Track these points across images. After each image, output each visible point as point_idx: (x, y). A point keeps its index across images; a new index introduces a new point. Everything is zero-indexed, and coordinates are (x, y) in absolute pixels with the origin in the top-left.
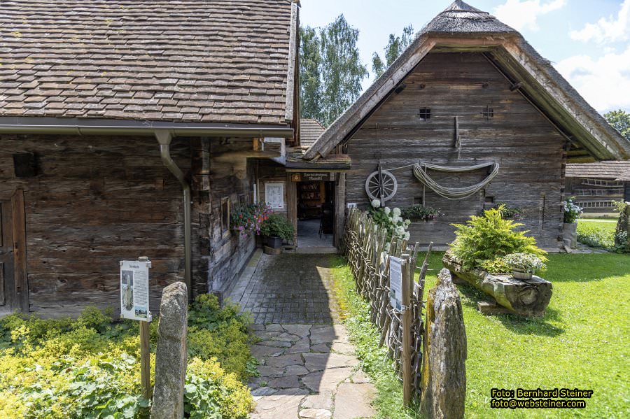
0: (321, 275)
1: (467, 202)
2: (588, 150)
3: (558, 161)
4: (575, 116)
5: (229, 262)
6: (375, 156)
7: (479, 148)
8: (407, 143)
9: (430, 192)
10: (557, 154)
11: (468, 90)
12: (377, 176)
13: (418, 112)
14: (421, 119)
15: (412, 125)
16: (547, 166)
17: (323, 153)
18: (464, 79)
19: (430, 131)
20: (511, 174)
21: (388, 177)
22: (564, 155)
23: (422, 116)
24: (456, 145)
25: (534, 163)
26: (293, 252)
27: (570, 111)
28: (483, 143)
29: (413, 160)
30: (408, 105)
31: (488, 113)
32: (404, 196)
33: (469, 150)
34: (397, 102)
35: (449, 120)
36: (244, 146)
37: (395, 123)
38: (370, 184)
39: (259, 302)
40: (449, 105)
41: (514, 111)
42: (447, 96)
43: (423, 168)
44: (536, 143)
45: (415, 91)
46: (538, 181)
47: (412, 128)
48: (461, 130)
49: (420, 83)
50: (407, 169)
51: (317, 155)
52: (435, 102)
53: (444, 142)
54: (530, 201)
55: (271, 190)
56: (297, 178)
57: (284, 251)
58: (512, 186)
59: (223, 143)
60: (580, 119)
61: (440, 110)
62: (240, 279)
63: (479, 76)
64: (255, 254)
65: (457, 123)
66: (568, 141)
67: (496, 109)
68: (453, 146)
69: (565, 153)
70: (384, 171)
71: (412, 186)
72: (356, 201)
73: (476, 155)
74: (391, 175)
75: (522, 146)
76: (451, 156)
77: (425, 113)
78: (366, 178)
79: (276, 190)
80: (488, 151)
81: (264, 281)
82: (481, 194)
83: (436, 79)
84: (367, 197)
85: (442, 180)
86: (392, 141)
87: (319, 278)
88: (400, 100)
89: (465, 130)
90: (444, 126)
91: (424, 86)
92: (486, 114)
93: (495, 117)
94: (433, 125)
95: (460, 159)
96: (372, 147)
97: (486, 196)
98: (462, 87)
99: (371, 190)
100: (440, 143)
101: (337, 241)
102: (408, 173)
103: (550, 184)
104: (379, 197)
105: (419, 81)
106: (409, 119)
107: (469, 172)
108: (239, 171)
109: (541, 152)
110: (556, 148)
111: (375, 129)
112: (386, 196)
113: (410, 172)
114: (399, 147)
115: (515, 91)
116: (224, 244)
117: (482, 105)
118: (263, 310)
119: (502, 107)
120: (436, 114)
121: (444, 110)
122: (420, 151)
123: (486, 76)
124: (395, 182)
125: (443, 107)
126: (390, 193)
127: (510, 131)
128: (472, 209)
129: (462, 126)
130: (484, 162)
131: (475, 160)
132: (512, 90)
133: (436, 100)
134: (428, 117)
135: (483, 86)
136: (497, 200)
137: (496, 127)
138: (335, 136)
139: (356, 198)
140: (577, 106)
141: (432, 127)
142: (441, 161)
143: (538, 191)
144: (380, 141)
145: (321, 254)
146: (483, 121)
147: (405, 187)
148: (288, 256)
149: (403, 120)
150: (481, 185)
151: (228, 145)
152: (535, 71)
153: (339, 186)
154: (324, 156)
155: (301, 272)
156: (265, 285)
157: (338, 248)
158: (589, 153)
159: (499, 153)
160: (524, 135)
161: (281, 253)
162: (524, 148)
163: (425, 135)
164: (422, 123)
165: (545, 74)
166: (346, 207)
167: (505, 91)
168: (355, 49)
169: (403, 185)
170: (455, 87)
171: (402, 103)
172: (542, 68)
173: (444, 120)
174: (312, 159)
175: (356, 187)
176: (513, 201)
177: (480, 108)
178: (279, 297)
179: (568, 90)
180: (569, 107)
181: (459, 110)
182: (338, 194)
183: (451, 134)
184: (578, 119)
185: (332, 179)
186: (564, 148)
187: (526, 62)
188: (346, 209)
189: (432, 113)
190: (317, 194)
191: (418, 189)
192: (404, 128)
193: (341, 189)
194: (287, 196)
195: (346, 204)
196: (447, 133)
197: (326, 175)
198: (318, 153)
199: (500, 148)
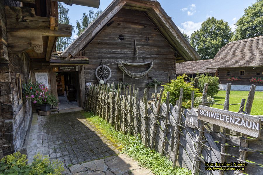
0: (84, 123)
1: (141, 80)
2: (183, 57)
3: (173, 61)
4: (180, 42)
5: (23, 124)
6: (99, 58)
7: (145, 55)
8: (114, 51)
9: (126, 76)
10: (173, 58)
11: (138, 28)
12: (101, 68)
13: (118, 36)
14: (120, 40)
15: (116, 43)
16: (170, 63)
17: (73, 54)
18: (137, 23)
19: (124, 46)
20: (157, 67)
21: (107, 69)
22: (175, 59)
23: (120, 39)
24: (136, 54)
25: (165, 62)
26: (56, 112)
27: (178, 39)
28: (146, 53)
29: (118, 60)
30: (114, 33)
31: (147, 39)
32: (114, 78)
33: (141, 56)
34: (108, 31)
35: (132, 41)
36: (40, 25)
37: (108, 41)
38: (98, 73)
39: (52, 149)
40: (131, 34)
41: (157, 39)
42: (130, 30)
43: (123, 64)
44: (165, 53)
45: (116, 26)
46: (167, 70)
47: (116, 44)
48: (137, 46)
49: (118, 22)
50: (115, 65)
51: (69, 55)
52: (126, 33)
53: (131, 52)
54: (165, 79)
55: (39, 77)
56: (56, 70)
57: (52, 113)
58: (158, 72)
59: (19, 20)
60: (182, 43)
61: (128, 36)
62: (30, 134)
63: (142, 22)
64: (33, 117)
65: (136, 43)
66: (176, 53)
67: (150, 38)
68: (135, 54)
69: (175, 58)
70: (104, 66)
71: (118, 73)
72: (91, 82)
73: (144, 58)
74: (108, 67)
75: (161, 54)
76: (134, 58)
77: (121, 37)
78: (96, 69)
79: (43, 77)
80: (148, 57)
81: (48, 133)
82: (147, 76)
83: (125, 21)
84: (97, 79)
85: (131, 70)
86: (107, 50)
87: (84, 125)
88: (109, 30)
89: (139, 47)
90: (130, 44)
91: (120, 24)
92: (146, 40)
93: (150, 41)
94: (125, 43)
95: (138, 60)
96: (97, 53)
97: (149, 77)
98: (136, 27)
99: (99, 75)
100: (129, 52)
101: (82, 104)
102: (115, 67)
103: (171, 71)
104: (103, 79)
105: (117, 21)
106: (114, 39)
107: (142, 66)
108: (37, 45)
109: (167, 57)
110: (172, 56)
111: (98, 43)
112: (106, 78)
113: (116, 66)
114: (111, 53)
115: (157, 30)
116: (20, 109)
117: (145, 35)
118: (59, 155)
119: (152, 37)
120: (127, 38)
121: (130, 37)
122: (120, 55)
123: (145, 22)
124: (110, 71)
125: (129, 35)
126: (108, 76)
127: (156, 48)
128: (144, 83)
129: (138, 45)
130: (147, 61)
131: (143, 60)
132: (156, 30)
133: (126, 31)
134: (123, 39)
135: (145, 27)
136: (153, 78)
137: (151, 46)
138: (79, 45)
139: (91, 80)
140: (180, 38)
141: (125, 44)
142: (130, 61)
143: (167, 74)
144: (101, 50)
145: (74, 112)
146: (146, 43)
147: (115, 73)
148: (55, 115)
149: (112, 40)
150: (147, 72)
151: (25, 23)
152: (165, 21)
153: (81, 74)
154: (74, 56)
155: (70, 123)
156: (50, 135)
157: (83, 108)
158: (183, 58)
159: (152, 58)
160: (161, 50)
161: (50, 114)
162: (161, 55)
163: (122, 48)
164: (120, 42)
165: (169, 23)
166: (85, 85)
167: (153, 30)
168: (67, 17)
169: (114, 73)
170: (133, 26)
171: (110, 31)
172: (168, 20)
173: (130, 41)
174: (66, 58)
175: (91, 74)
176: (159, 79)
177: (144, 37)
178: (65, 142)
179: (178, 31)
180: (178, 38)
181: (136, 37)
182: (81, 78)
183: (133, 48)
184: (181, 43)
185: (77, 70)
186: (175, 56)
187: (162, 17)
188: (86, 86)
189: (124, 37)
190: (60, 82)
191: (120, 74)
192: (112, 44)
193: (83, 76)
194: (50, 81)
195: (85, 83)
196: (132, 48)
197: (74, 68)
198: (70, 54)
199: (153, 55)
